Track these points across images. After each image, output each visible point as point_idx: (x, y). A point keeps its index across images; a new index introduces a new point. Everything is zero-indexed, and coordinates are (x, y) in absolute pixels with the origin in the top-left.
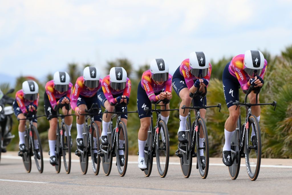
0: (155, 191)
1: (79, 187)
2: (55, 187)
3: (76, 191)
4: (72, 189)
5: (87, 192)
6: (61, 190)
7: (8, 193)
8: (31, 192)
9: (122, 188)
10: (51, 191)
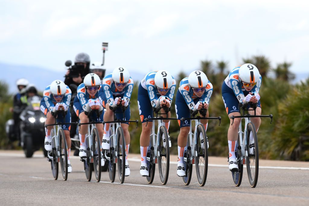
0: (282, 198)
1: (202, 192)
2: (177, 192)
3: (199, 196)
4: (195, 194)
5: (210, 197)
6: (183, 195)
7: (127, 197)
8: (150, 197)
9: (247, 194)
10: (172, 197)
